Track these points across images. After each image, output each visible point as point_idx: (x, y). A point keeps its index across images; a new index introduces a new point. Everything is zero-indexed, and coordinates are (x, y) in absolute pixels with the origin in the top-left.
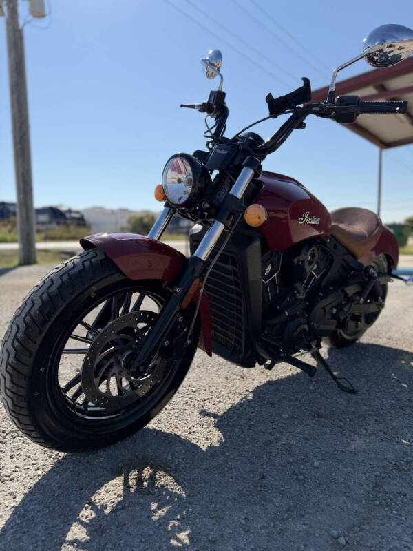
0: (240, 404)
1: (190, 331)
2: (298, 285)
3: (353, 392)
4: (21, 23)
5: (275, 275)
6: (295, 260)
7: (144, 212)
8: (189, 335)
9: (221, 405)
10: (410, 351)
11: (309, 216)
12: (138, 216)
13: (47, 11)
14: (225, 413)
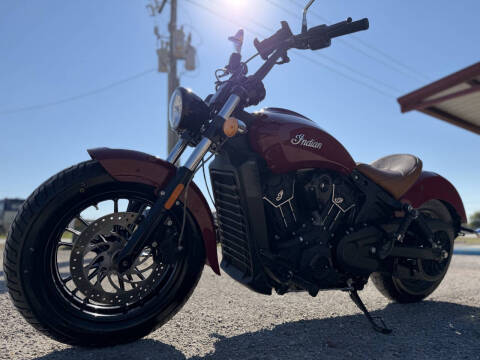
1: (181, 235)
2: (315, 213)
3: (386, 331)
4: (178, 74)
5: (289, 200)
6: (306, 188)
8: (180, 239)
10: (477, 306)
11: (305, 138)
13: (196, 64)
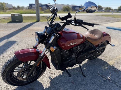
0: (58, 76)
2: (73, 54)
5: (67, 52)
7: (67, 5)
9: (54, 75)
12: (65, 6)
14: (54, 78)
